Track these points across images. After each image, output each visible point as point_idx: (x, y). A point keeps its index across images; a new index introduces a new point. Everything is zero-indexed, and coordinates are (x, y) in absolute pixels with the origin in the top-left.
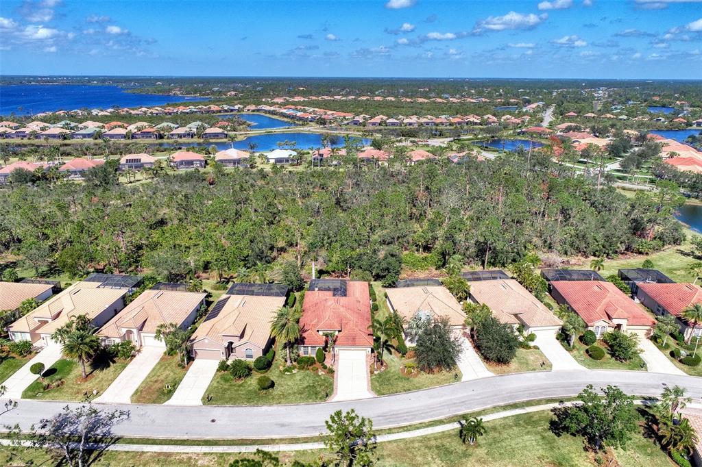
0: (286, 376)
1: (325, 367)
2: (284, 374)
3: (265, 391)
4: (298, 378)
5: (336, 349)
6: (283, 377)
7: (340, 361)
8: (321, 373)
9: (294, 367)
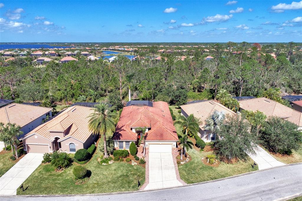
0: (102, 167)
1: (137, 159)
2: (101, 165)
3: (81, 181)
4: (113, 168)
5: (146, 143)
6: (99, 168)
7: (150, 154)
8: (134, 163)
9: (110, 159)
